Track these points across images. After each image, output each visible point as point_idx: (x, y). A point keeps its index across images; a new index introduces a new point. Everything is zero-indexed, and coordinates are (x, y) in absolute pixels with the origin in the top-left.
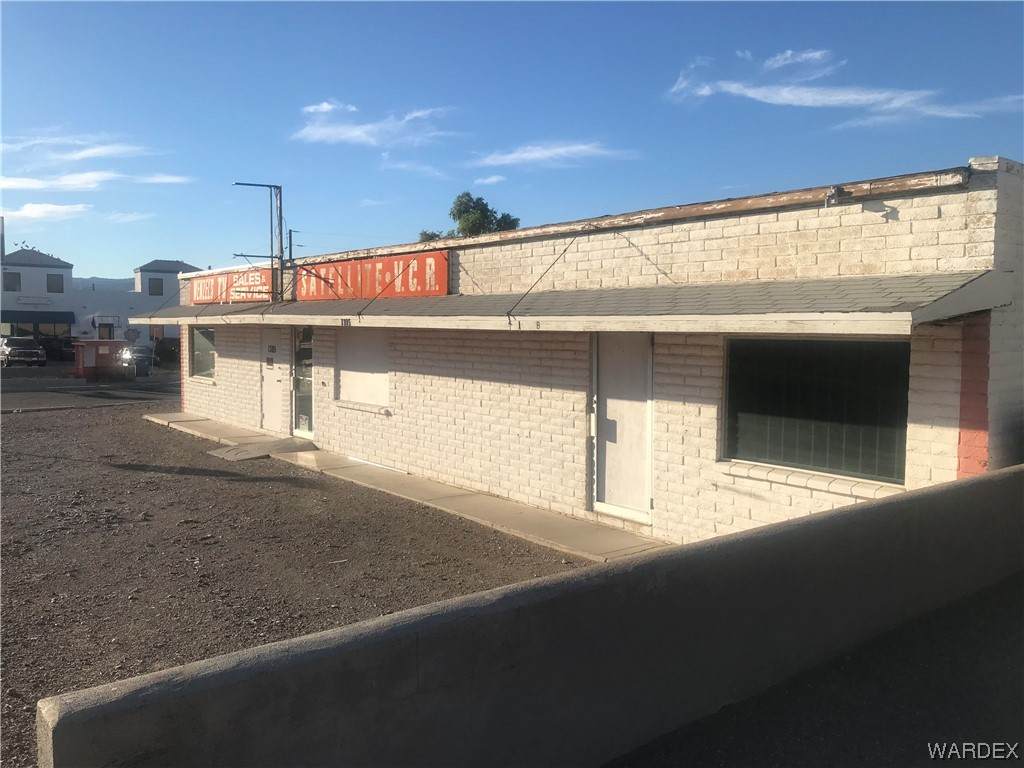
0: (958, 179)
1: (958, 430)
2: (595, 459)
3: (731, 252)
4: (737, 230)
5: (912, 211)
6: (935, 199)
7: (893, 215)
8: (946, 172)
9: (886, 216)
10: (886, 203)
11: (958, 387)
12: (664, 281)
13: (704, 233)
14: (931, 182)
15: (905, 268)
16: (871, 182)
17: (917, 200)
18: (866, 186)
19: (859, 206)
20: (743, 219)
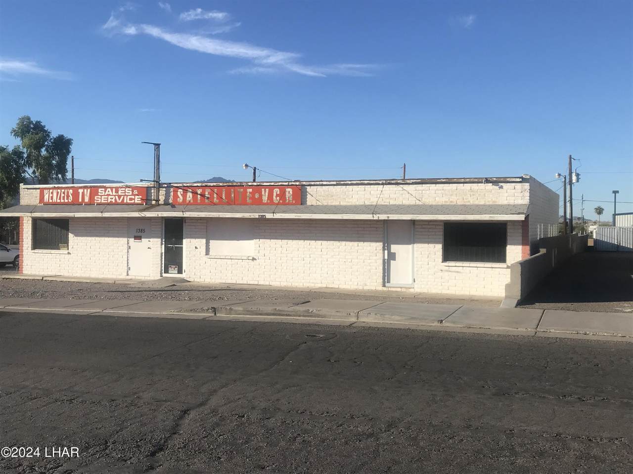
0: (521, 180)
1: (521, 246)
2: (386, 267)
3: (446, 195)
4: (449, 188)
5: (508, 187)
6: (513, 184)
7: (501, 187)
8: (518, 178)
9: (500, 188)
10: (500, 184)
11: (521, 234)
12: (418, 203)
13: (436, 188)
14: (514, 180)
15: (505, 202)
16: (496, 178)
17: (508, 184)
18: (495, 179)
19: (491, 184)
20: (451, 185)
